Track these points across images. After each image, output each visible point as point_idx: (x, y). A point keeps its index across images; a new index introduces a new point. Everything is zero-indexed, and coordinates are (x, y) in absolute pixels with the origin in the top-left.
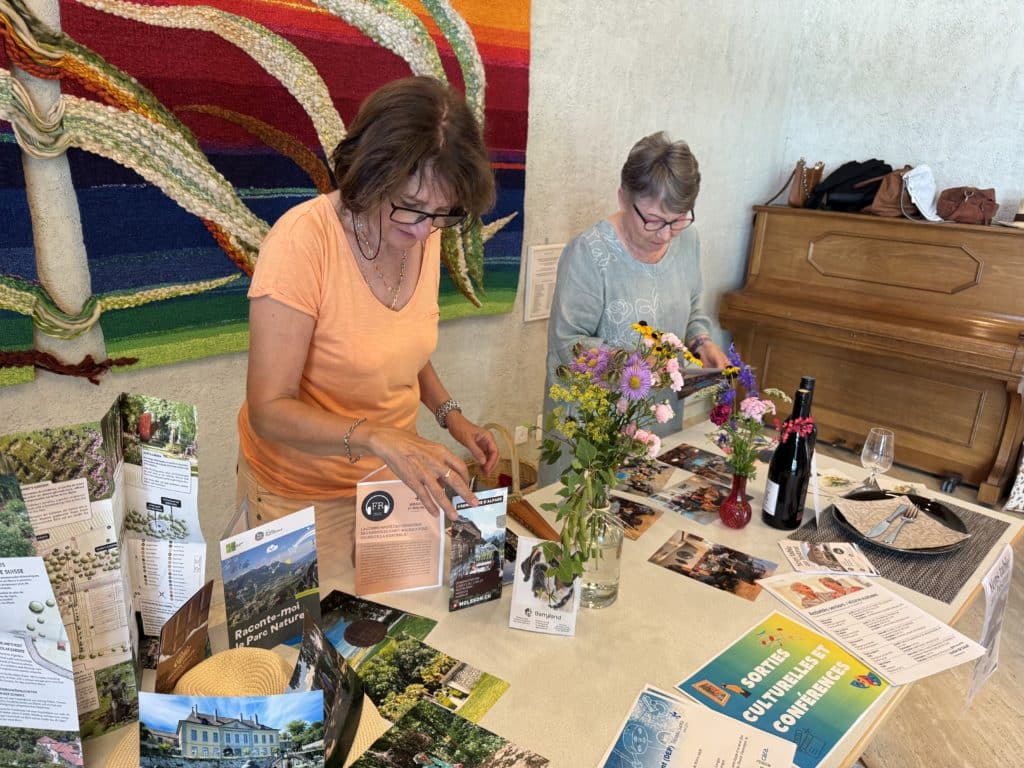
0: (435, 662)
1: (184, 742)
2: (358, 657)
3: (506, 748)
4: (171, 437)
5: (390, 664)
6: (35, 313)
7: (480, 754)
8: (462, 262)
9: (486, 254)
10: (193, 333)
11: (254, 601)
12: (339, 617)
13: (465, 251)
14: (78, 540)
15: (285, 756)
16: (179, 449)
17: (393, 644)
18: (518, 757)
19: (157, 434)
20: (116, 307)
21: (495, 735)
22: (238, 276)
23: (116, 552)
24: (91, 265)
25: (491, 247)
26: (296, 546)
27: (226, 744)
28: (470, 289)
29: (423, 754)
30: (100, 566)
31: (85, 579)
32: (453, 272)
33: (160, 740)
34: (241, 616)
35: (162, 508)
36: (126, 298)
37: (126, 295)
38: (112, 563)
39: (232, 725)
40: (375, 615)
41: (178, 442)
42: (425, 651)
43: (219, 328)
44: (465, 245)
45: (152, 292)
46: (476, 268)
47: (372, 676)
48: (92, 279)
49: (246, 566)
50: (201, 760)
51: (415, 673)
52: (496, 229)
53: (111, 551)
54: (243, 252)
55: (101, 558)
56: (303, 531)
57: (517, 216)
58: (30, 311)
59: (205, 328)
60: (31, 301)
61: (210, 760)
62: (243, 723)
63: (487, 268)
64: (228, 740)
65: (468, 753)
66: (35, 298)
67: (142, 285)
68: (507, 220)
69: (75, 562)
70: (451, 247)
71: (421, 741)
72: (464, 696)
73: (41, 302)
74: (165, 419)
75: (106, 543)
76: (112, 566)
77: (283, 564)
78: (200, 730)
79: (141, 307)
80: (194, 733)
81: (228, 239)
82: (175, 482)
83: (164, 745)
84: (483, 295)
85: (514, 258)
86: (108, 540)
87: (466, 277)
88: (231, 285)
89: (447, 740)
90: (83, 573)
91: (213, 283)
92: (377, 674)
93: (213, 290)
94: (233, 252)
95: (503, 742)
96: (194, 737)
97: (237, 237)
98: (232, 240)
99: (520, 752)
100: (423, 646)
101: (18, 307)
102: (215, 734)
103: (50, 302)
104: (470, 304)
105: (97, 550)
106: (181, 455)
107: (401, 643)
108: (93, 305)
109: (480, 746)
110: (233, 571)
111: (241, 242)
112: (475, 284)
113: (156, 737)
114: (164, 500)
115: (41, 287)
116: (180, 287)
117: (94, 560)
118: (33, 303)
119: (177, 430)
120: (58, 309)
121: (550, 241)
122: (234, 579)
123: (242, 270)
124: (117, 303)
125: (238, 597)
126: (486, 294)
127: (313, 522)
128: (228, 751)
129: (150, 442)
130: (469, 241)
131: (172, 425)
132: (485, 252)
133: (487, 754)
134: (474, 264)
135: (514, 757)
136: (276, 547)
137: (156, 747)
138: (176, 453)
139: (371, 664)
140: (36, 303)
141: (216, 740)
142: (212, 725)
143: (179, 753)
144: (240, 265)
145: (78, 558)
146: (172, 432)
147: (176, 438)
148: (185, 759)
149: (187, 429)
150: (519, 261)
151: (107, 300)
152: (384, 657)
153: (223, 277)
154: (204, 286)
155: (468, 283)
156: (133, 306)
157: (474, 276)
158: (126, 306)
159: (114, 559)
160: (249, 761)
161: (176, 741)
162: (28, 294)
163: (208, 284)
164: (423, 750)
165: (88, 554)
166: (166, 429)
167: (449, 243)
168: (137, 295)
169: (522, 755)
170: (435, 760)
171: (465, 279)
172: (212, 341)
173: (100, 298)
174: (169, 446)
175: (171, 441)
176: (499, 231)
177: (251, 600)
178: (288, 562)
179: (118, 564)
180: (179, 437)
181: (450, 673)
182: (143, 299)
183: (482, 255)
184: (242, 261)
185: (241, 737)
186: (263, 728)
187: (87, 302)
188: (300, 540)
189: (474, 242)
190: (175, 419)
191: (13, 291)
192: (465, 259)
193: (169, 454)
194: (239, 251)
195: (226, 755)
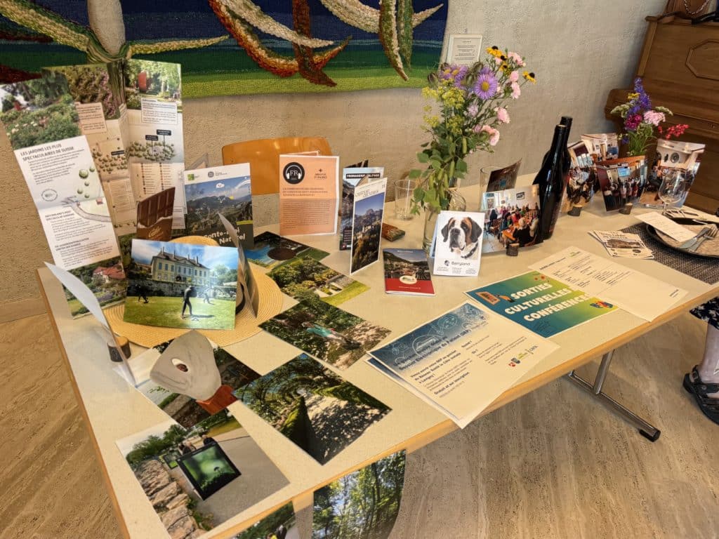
0: (325, 273)
1: (154, 269)
2: (274, 264)
3: (364, 323)
4: (162, 87)
5: (296, 269)
6: (88, 50)
7: (346, 325)
8: (395, 42)
9: (415, 36)
10: (196, 78)
11: (207, 219)
12: (267, 244)
13: (398, 33)
14: (101, 145)
15: (213, 287)
16: (169, 95)
17: (301, 261)
18: (371, 328)
19: (152, 86)
20: (142, 52)
21: (357, 317)
22: (227, 37)
23: (124, 157)
24: (125, 19)
25: (419, 32)
26: (237, 188)
27: (178, 273)
28: (400, 65)
29: (308, 322)
30: (115, 165)
31: (106, 173)
32: (387, 49)
33: (141, 269)
34: (199, 227)
35: (157, 137)
36: (149, 46)
37: (149, 44)
38: (122, 164)
39: (183, 262)
40: (290, 246)
41: (167, 90)
42: (320, 266)
43: (214, 76)
44: (398, 28)
45: (167, 44)
46: (406, 48)
47: (283, 274)
48: (126, 30)
49: (202, 193)
50: (163, 282)
51: (311, 276)
52: (424, 18)
53: (121, 155)
54: (230, 19)
55: (116, 160)
56: (242, 179)
57: (442, 7)
58: (83, 48)
59: (203, 74)
60: (85, 41)
61: (168, 283)
62: (189, 261)
63: (416, 49)
64: (180, 271)
65: (338, 324)
66: (87, 39)
67: (160, 38)
68: (433, 10)
69: (100, 160)
70: (387, 28)
71: (307, 316)
72: (339, 289)
73: (91, 42)
74: (156, 76)
75: (118, 150)
76: (123, 166)
77: (228, 199)
78: (164, 263)
79: (158, 54)
80: (160, 264)
81: (220, 7)
82: (167, 118)
83: (143, 272)
84: (411, 71)
85: (437, 43)
86: (119, 148)
87: (398, 54)
88: (221, 44)
89: (325, 317)
90: (106, 168)
91: (209, 41)
92: (286, 273)
93: (209, 46)
94: (224, 18)
95: (362, 320)
96: (160, 268)
97: (226, 6)
98: (223, 9)
99: (372, 326)
100: (319, 264)
101: (77, 45)
102: (172, 266)
103: (98, 43)
104: (399, 77)
105: (113, 153)
106: (170, 99)
107: (305, 261)
108: (127, 49)
109: (346, 321)
110: (193, 194)
111: (229, 11)
112: (404, 61)
113: (139, 267)
114: (159, 132)
115: (92, 31)
116: (186, 42)
117: (111, 161)
118: (86, 43)
119: (166, 82)
120: (104, 49)
121: (469, 32)
122: (194, 200)
123: (230, 33)
124: (143, 49)
125: (197, 213)
126: (413, 70)
127: (249, 174)
128: (179, 278)
129: (147, 92)
130: (402, 25)
131: (162, 79)
132: (414, 35)
133: (350, 325)
134: (404, 45)
135: (368, 328)
136: (223, 185)
137: (138, 273)
138: (166, 98)
139: (284, 268)
140: (89, 42)
141: (172, 270)
142: (171, 260)
143: (151, 277)
144: (228, 29)
145: (102, 158)
146: (163, 84)
147: (166, 88)
148: (153, 281)
149: (174, 81)
150: (442, 45)
151: (136, 46)
152: (292, 266)
153: (217, 36)
154: (203, 43)
155: (399, 60)
156: (154, 52)
157: (404, 55)
158: (149, 52)
159: (123, 162)
160: (190, 286)
161: (150, 269)
162: (83, 36)
163: (205, 41)
164: (308, 321)
165: (107, 156)
166: (158, 83)
167: (386, 25)
168: (157, 45)
169: (374, 327)
170: (316, 326)
171: (397, 56)
172: (207, 85)
173: (131, 45)
174: (161, 94)
175: (162, 90)
176: (427, 19)
177: (206, 218)
178: (232, 198)
179: (126, 166)
180: (168, 87)
181: (333, 278)
182: (160, 48)
183: (412, 37)
184: (229, 26)
185: (187, 270)
186: (201, 266)
187: (122, 46)
188: (240, 185)
189: (406, 26)
190: (164, 75)
191: (73, 32)
192: (398, 39)
193: (161, 99)
194: (228, 18)
195: (177, 281)
